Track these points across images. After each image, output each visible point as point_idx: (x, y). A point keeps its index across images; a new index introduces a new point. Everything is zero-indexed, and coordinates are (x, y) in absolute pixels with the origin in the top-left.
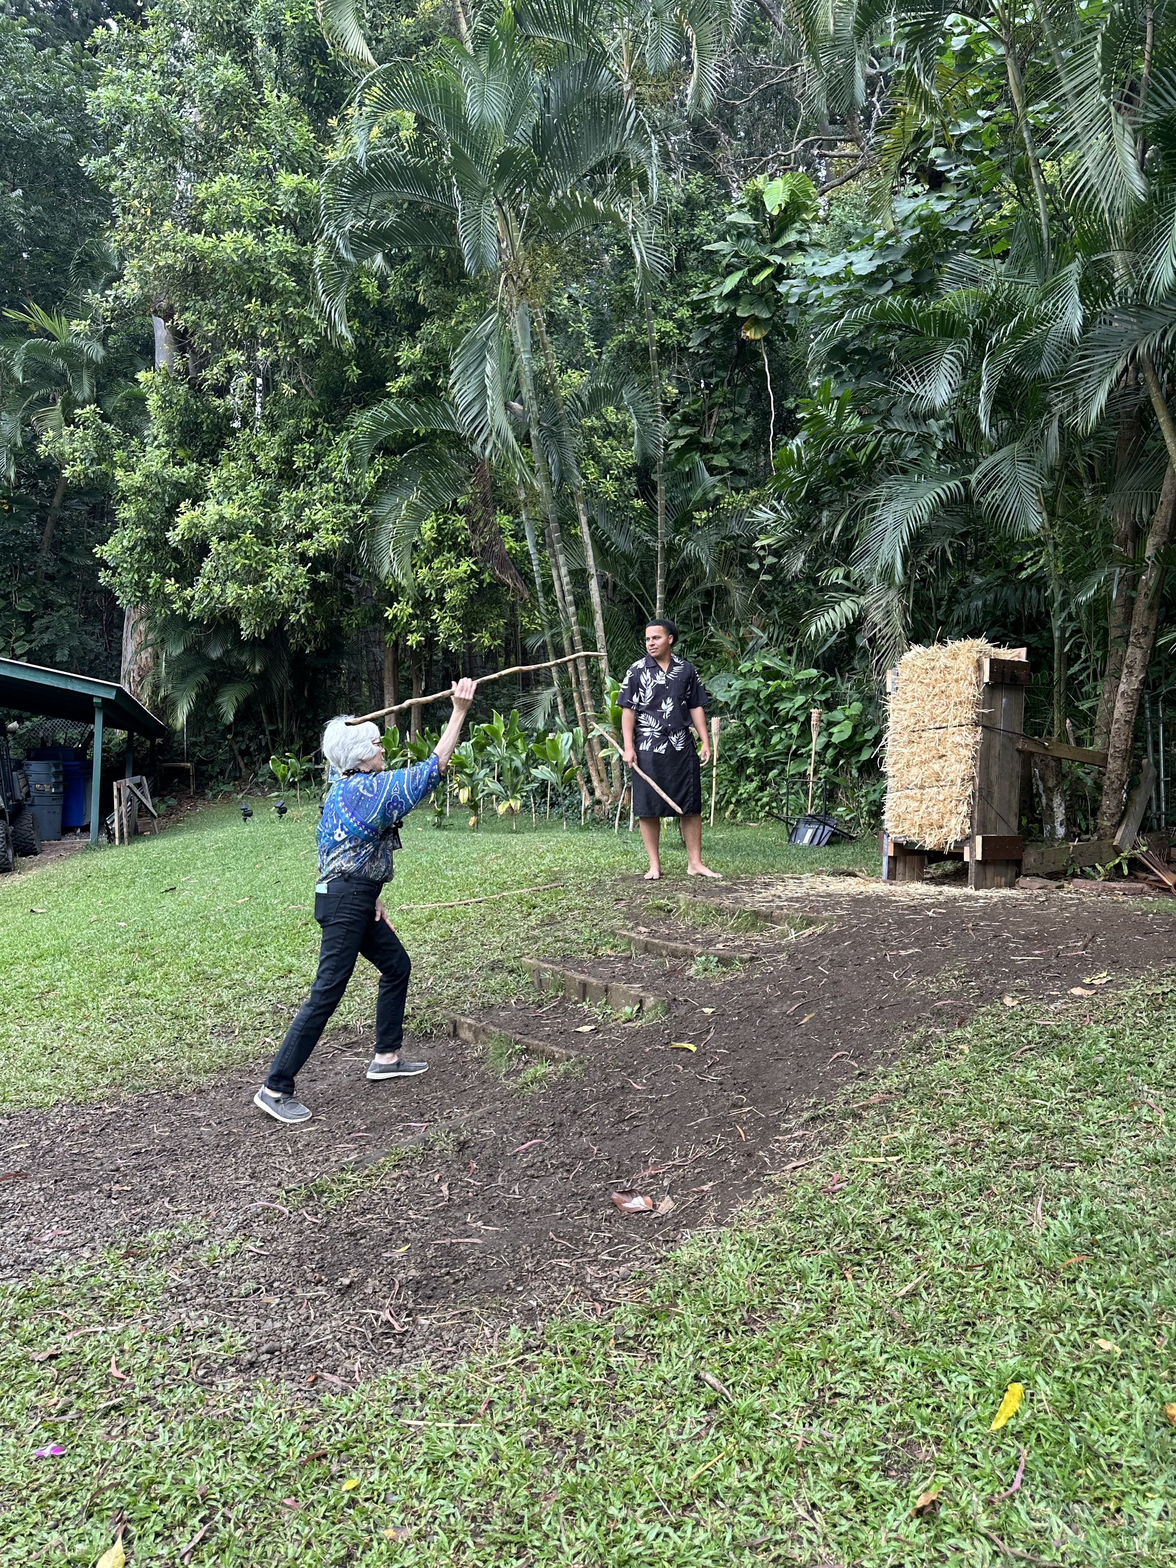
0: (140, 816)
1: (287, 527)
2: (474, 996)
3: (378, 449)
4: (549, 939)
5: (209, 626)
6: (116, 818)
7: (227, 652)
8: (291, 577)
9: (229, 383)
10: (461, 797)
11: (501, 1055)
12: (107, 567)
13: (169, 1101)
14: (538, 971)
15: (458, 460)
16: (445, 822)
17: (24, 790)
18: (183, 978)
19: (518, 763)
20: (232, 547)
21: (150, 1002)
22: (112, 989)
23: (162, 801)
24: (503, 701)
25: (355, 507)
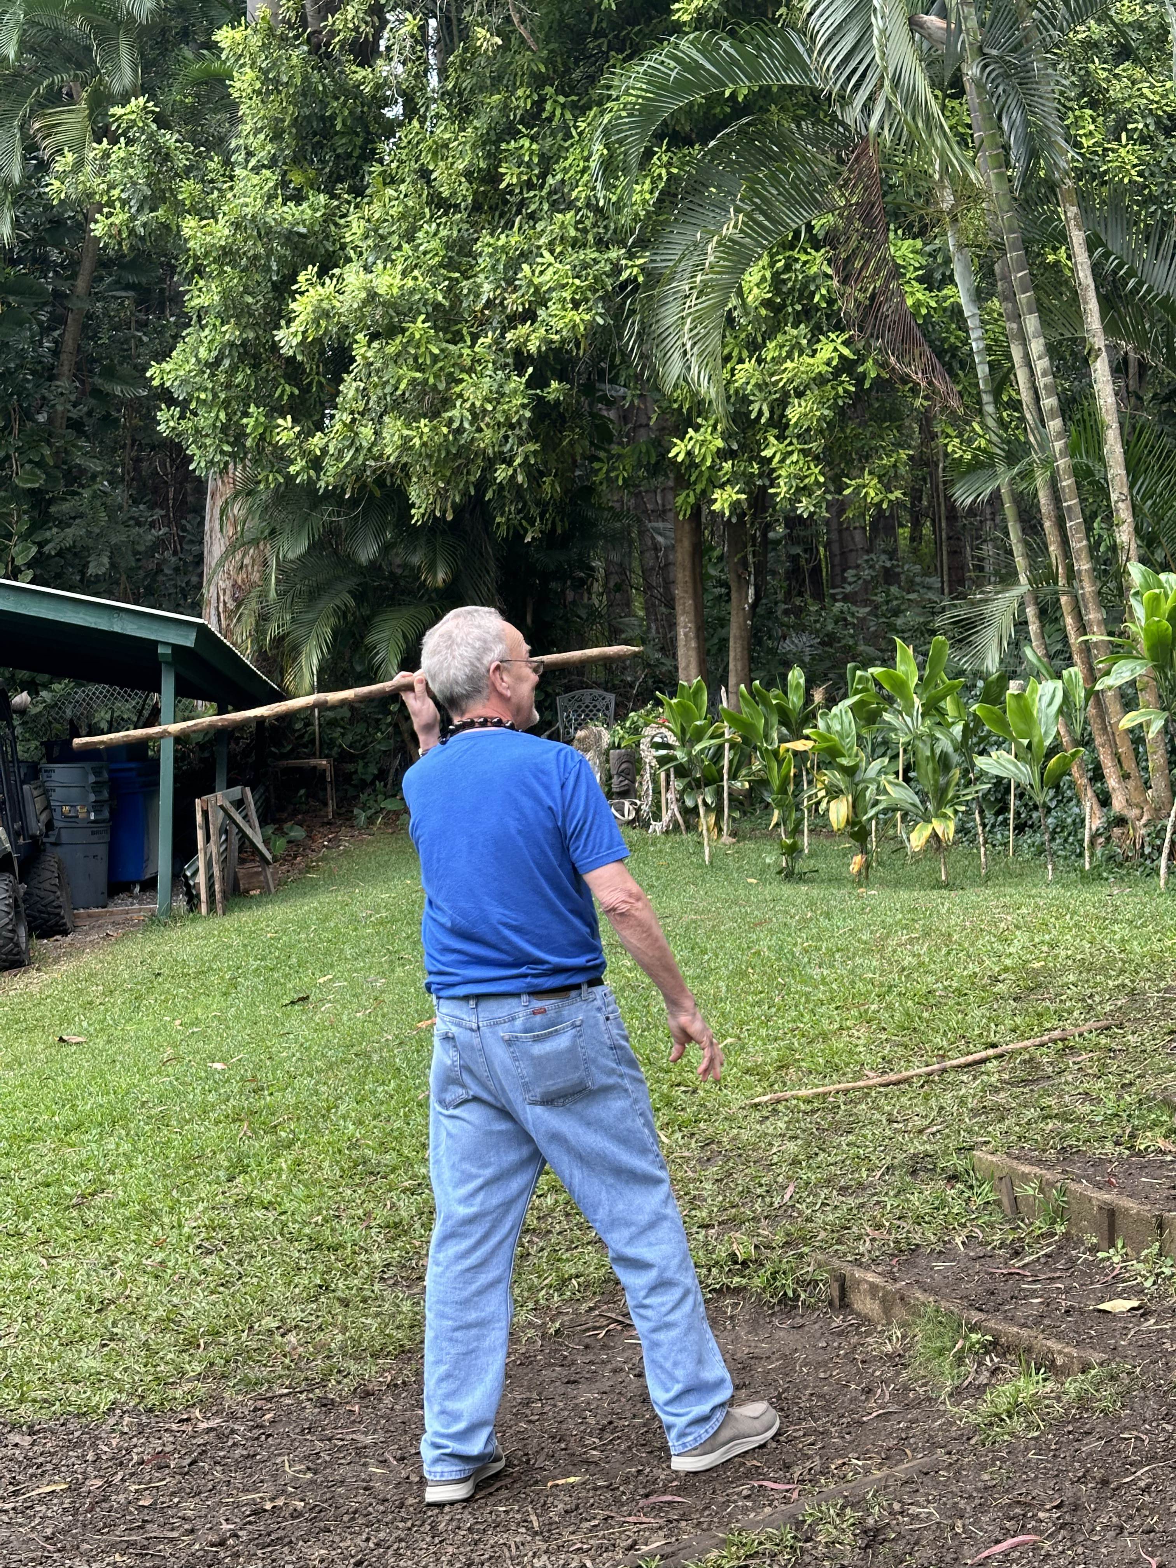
0: (242, 861)
1: (489, 304)
2: (879, 1227)
3: (658, 137)
4: (1031, 1113)
5: (354, 502)
6: (201, 864)
7: (386, 549)
8: (498, 396)
9: (377, 36)
10: (833, 816)
11: (941, 1352)
12: (171, 401)
13: (311, 1410)
14: (1009, 1180)
15: (816, 140)
16: (801, 866)
17: (44, 817)
18: (329, 1171)
19: (945, 744)
20: (391, 350)
21: (271, 1215)
22: (204, 1190)
23: (280, 831)
24: (910, 617)
25: (614, 254)
